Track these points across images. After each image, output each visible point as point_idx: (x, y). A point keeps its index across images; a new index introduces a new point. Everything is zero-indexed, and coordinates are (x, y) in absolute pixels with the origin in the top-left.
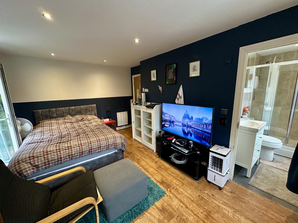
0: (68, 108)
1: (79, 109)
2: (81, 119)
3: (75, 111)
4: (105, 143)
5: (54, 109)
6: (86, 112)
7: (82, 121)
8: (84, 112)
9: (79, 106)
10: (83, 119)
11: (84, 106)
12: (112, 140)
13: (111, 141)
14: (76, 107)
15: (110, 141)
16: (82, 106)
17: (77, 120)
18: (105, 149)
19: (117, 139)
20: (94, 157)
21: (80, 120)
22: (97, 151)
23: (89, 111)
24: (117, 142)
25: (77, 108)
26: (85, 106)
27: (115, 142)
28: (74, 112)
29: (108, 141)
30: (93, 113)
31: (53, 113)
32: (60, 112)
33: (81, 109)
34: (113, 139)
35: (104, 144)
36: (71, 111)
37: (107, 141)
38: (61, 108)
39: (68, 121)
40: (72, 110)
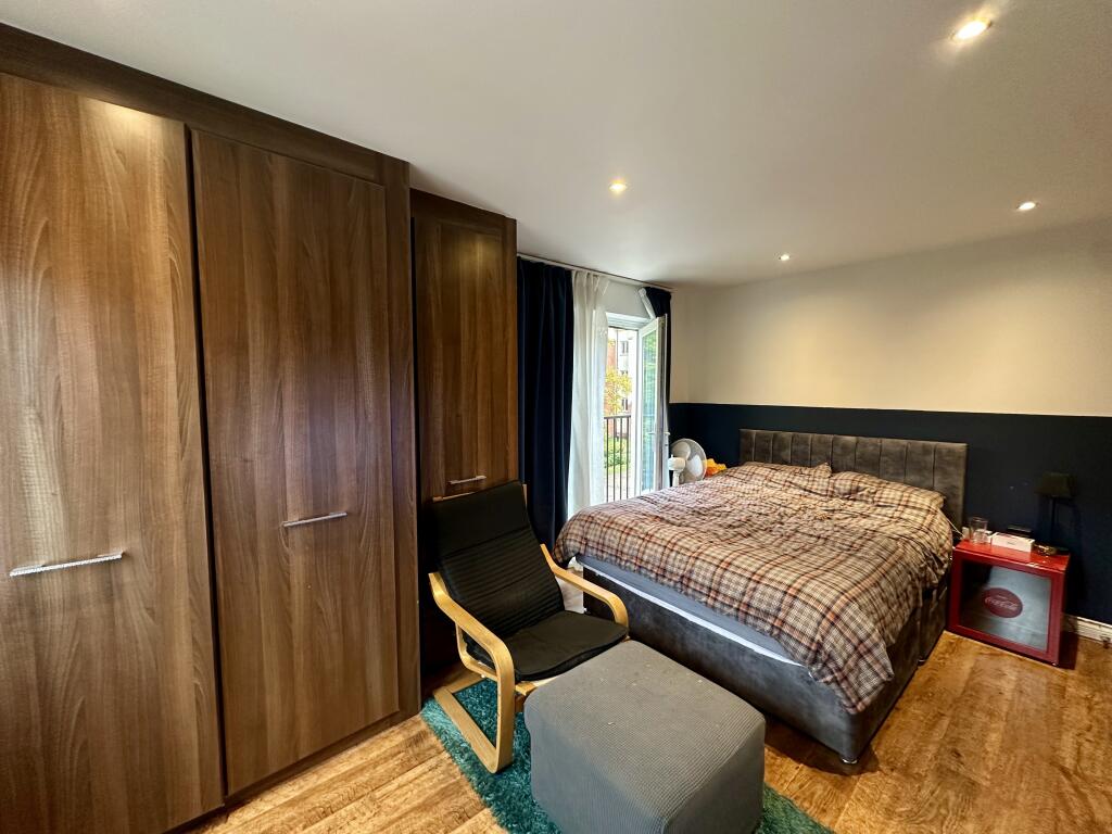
0: (830, 437)
1: (871, 448)
2: (848, 487)
3: (852, 455)
4: (741, 589)
5: (787, 435)
6: (901, 471)
7: (848, 499)
8: (891, 470)
9: (874, 440)
10: (857, 490)
11: (896, 440)
12: (772, 597)
13: (766, 599)
14: (862, 439)
15: (763, 594)
16: (887, 442)
17: (834, 487)
18: (732, 611)
19: (798, 604)
20: (693, 614)
21: (842, 491)
22: (704, 599)
23: (920, 469)
24: (790, 620)
25: (865, 445)
26: (904, 442)
27: (781, 615)
28: (849, 460)
29: (754, 589)
30: (938, 481)
31: (782, 447)
32: (802, 447)
33: (882, 452)
34: (779, 595)
35: (735, 590)
36: (838, 451)
37: (752, 585)
38: (811, 435)
39: (799, 483)
40: (845, 447)
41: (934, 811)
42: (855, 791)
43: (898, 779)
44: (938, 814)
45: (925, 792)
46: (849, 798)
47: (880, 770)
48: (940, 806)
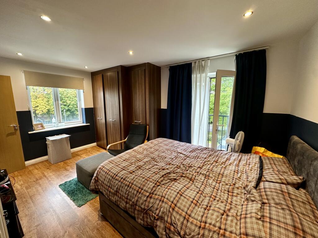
41: (82, 229)
42: (93, 212)
43: (94, 224)
44: (81, 230)
45: (88, 230)
46: (92, 209)
47: (98, 221)
48: (83, 231)
